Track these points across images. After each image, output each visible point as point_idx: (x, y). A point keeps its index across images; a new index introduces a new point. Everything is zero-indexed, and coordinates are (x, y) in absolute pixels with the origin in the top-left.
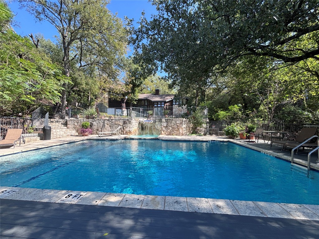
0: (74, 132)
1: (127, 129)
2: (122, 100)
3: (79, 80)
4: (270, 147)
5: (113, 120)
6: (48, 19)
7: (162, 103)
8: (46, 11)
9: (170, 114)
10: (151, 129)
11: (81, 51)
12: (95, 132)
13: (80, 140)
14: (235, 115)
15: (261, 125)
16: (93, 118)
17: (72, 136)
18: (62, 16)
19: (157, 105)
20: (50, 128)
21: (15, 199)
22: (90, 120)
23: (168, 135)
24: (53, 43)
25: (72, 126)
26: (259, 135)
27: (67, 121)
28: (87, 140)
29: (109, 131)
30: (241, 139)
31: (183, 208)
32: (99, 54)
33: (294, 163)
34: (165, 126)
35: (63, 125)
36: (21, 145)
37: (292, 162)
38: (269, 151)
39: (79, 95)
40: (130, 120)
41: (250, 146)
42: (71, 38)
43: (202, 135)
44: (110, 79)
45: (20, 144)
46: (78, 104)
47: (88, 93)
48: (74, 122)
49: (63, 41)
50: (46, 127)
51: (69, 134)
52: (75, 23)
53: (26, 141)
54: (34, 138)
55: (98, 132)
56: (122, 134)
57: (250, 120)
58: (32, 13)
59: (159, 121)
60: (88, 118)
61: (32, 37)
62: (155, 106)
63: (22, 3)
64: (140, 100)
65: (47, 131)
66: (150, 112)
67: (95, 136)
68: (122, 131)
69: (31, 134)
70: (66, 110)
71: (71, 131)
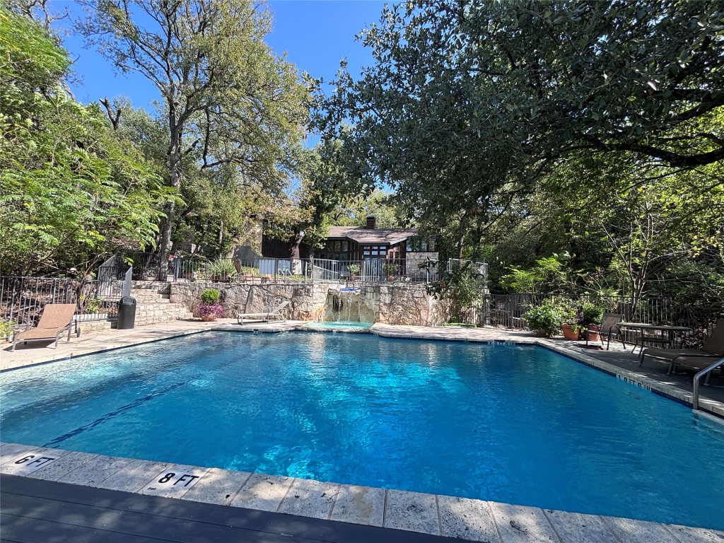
0: (185, 312)
1: (302, 309)
2: (293, 241)
3: (199, 198)
4: (639, 363)
5: (272, 287)
6: (140, 68)
7: (381, 248)
8: (138, 53)
9: (399, 273)
10: (354, 307)
11: (208, 134)
12: (231, 312)
13: (197, 331)
14: (551, 280)
15: (616, 307)
16: (228, 281)
17: (179, 319)
18: (171, 61)
19: (371, 253)
20: (134, 301)
21: (51, 480)
22: (221, 285)
23: (395, 324)
24: (149, 117)
25: (181, 298)
26: (610, 332)
27: (170, 285)
28: (212, 330)
29: (260, 311)
30: (567, 339)
31: (428, 524)
32: (245, 141)
33: (699, 408)
34: (387, 302)
35: (161, 295)
36: (71, 340)
37: (695, 406)
38: (636, 375)
39: (199, 228)
40: (308, 287)
41: (589, 360)
42: (187, 106)
43: (474, 326)
44: (268, 193)
45: (69, 337)
46: (197, 248)
47: (218, 224)
48: (186, 289)
49: (171, 113)
50: (125, 301)
51: (174, 316)
52: (197, 75)
53: (81, 331)
54: (99, 323)
55: (237, 313)
56: (289, 319)
57: (587, 293)
58: (108, 57)
59: (375, 291)
60: (217, 282)
61: (106, 104)
62: (365, 253)
63: (91, 37)
64: (332, 241)
65: (127, 310)
66: (354, 268)
67: (229, 323)
68: (290, 312)
69: (93, 314)
70: (170, 262)
71: (178, 310)
